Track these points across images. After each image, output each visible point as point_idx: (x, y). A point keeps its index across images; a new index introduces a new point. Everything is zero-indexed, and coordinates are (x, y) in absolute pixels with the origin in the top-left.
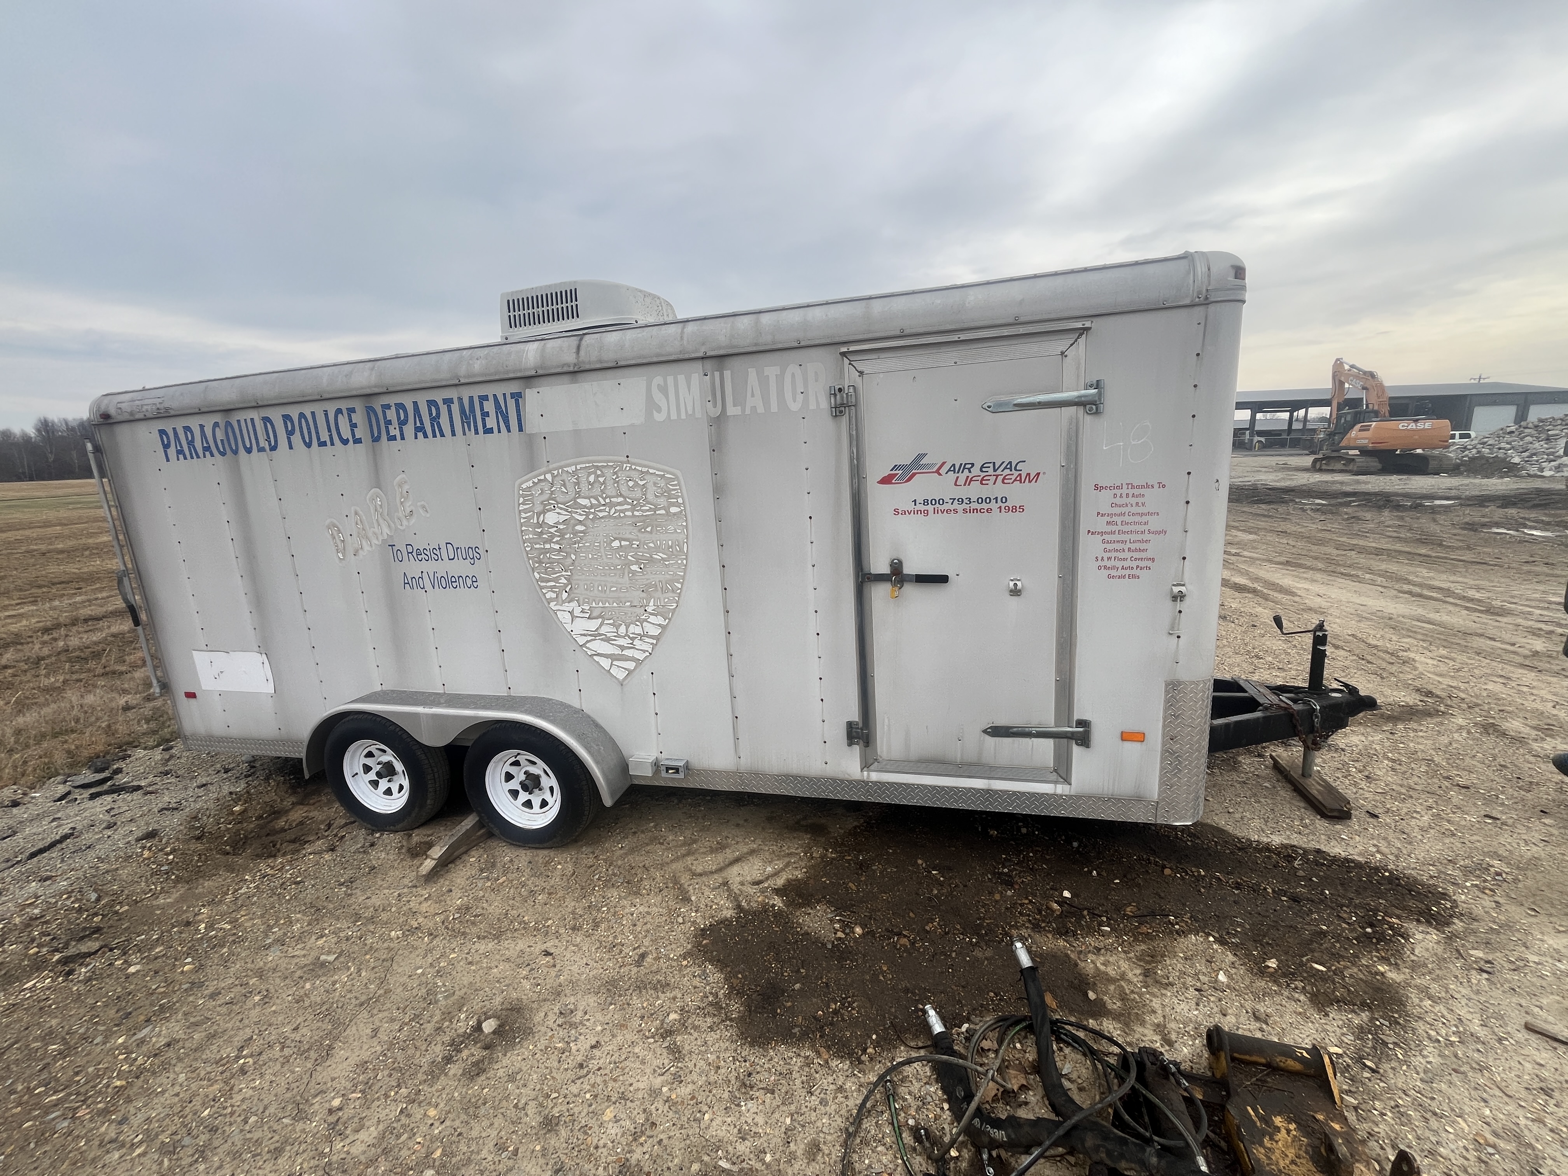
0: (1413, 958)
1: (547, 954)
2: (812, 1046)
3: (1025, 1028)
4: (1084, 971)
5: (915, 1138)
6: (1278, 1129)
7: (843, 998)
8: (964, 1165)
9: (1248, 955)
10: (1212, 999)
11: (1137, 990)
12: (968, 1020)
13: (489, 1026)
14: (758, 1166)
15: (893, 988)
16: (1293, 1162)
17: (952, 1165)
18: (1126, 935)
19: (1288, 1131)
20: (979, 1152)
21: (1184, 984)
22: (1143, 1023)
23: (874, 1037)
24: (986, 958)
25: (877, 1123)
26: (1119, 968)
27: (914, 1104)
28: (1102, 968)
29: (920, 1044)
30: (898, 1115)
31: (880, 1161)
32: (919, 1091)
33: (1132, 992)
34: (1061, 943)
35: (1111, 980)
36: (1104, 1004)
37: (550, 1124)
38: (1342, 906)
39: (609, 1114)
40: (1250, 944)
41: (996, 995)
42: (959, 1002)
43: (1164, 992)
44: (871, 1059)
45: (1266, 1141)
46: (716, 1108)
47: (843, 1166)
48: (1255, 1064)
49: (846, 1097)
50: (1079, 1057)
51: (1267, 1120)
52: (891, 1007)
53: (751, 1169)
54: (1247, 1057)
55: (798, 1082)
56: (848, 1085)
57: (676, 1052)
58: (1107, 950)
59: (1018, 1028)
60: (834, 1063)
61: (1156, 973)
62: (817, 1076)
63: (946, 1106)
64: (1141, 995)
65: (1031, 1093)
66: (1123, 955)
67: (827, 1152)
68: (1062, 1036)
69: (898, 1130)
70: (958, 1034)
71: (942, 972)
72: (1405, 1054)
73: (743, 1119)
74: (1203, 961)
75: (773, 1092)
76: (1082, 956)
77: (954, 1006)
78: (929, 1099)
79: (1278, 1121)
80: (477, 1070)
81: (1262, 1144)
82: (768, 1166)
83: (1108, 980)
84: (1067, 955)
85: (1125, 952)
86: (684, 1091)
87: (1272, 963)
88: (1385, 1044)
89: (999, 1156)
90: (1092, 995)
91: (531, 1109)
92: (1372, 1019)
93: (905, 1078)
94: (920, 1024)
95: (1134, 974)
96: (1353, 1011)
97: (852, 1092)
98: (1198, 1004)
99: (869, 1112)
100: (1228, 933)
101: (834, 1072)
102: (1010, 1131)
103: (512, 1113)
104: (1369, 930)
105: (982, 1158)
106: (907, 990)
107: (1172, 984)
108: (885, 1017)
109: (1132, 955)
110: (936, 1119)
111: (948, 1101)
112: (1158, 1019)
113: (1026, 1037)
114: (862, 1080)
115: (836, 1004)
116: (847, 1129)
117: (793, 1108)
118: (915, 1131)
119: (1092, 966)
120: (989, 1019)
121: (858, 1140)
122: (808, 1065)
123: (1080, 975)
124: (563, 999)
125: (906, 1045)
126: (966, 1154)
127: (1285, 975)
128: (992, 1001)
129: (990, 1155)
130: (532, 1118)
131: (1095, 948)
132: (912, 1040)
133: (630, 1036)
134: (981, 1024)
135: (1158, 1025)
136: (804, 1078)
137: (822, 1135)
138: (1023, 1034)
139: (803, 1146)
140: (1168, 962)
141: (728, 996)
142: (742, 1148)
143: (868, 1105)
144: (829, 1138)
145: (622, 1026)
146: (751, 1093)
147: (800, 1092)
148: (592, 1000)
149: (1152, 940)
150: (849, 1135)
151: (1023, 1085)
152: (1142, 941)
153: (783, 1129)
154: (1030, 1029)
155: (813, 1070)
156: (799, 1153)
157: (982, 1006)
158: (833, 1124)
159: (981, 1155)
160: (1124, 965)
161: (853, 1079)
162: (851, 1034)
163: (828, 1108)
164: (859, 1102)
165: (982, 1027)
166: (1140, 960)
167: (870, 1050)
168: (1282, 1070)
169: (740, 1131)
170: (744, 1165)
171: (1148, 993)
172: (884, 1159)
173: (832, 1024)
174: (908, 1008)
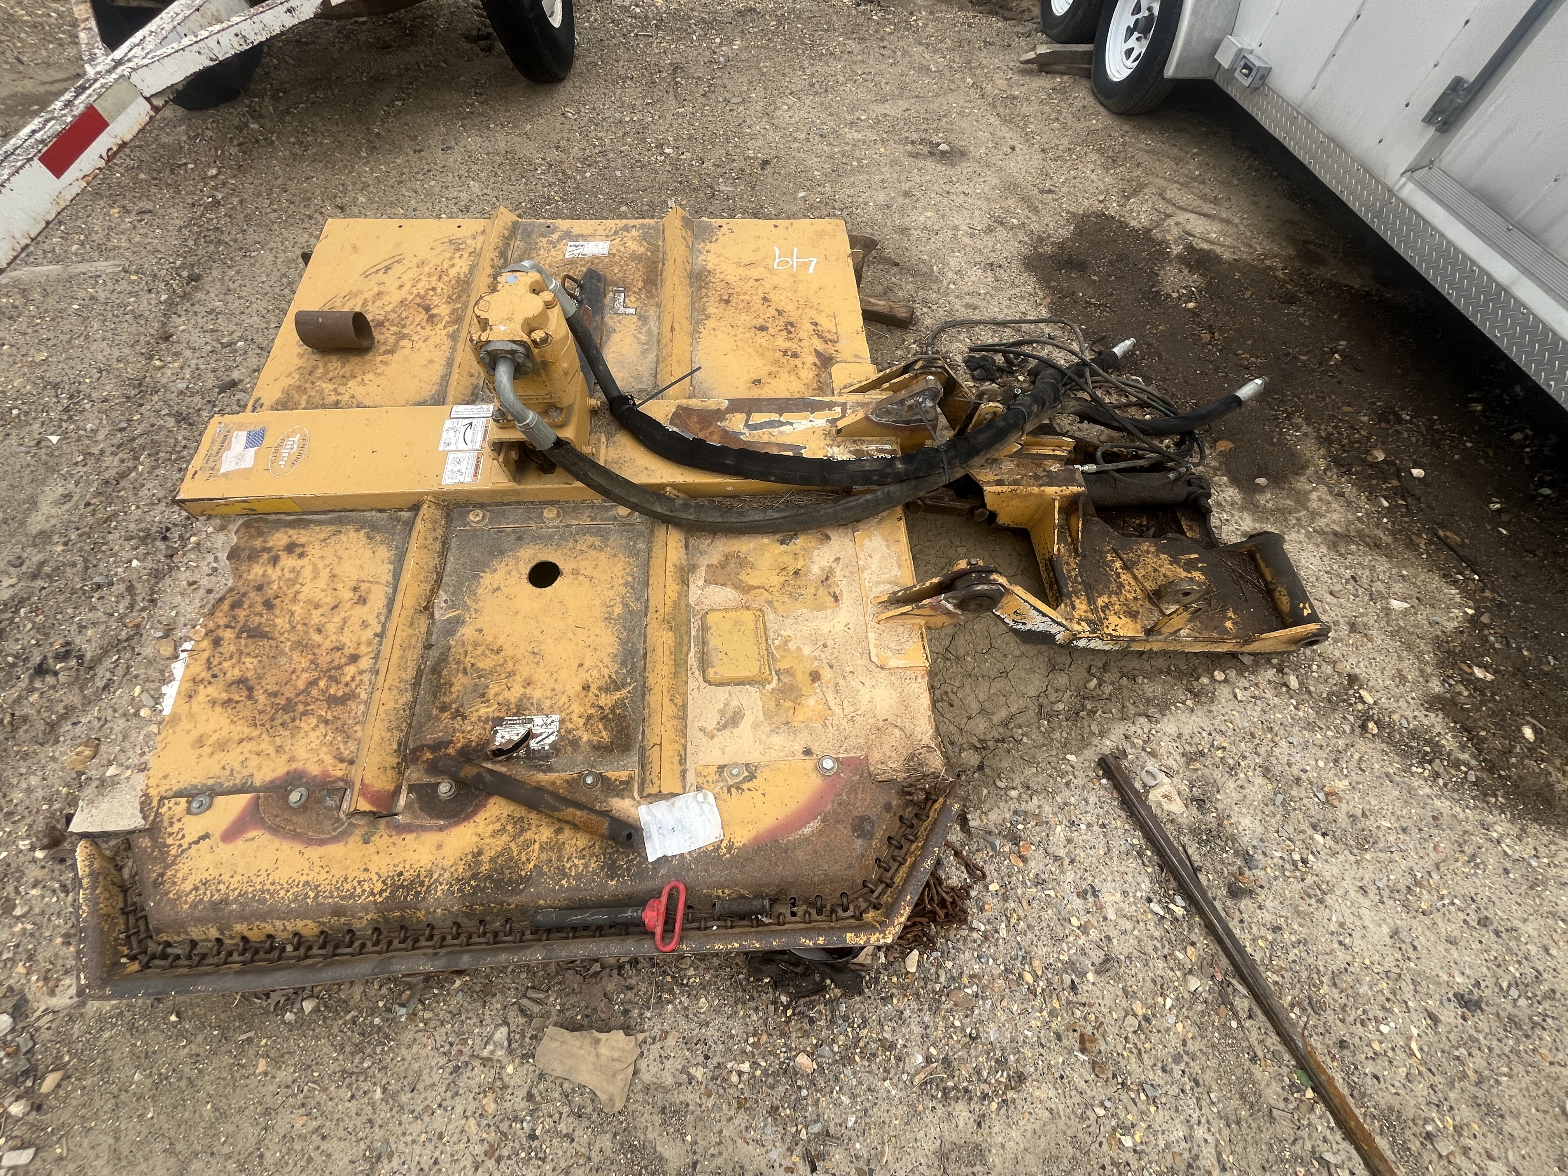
1: (1013, 148)
6: (1187, 570)
13: (944, 147)
14: (944, 284)
37: (907, 194)
39: (929, 214)
46: (966, 257)
48: (1261, 575)
51: (1191, 565)
53: (940, 282)
54: (1262, 565)
55: (1014, 292)
57: (989, 230)
60: (1043, 308)
73: (968, 271)
75: (996, 280)
80: (916, 155)
81: (1159, 551)
82: (948, 289)
86: (966, 240)
91: (909, 184)
103: (902, 178)
117: (993, 292)
124: (986, 170)
130: (906, 186)
133: (984, 207)
137: (984, 309)
139: (971, 301)
141: (1053, 243)
142: (951, 274)
145: (988, 200)
146: (988, 271)
147: (1007, 294)
148: (995, 181)
153: (976, 290)
155: (1029, 297)
156: (966, 300)
168: (1273, 601)
169: (960, 271)
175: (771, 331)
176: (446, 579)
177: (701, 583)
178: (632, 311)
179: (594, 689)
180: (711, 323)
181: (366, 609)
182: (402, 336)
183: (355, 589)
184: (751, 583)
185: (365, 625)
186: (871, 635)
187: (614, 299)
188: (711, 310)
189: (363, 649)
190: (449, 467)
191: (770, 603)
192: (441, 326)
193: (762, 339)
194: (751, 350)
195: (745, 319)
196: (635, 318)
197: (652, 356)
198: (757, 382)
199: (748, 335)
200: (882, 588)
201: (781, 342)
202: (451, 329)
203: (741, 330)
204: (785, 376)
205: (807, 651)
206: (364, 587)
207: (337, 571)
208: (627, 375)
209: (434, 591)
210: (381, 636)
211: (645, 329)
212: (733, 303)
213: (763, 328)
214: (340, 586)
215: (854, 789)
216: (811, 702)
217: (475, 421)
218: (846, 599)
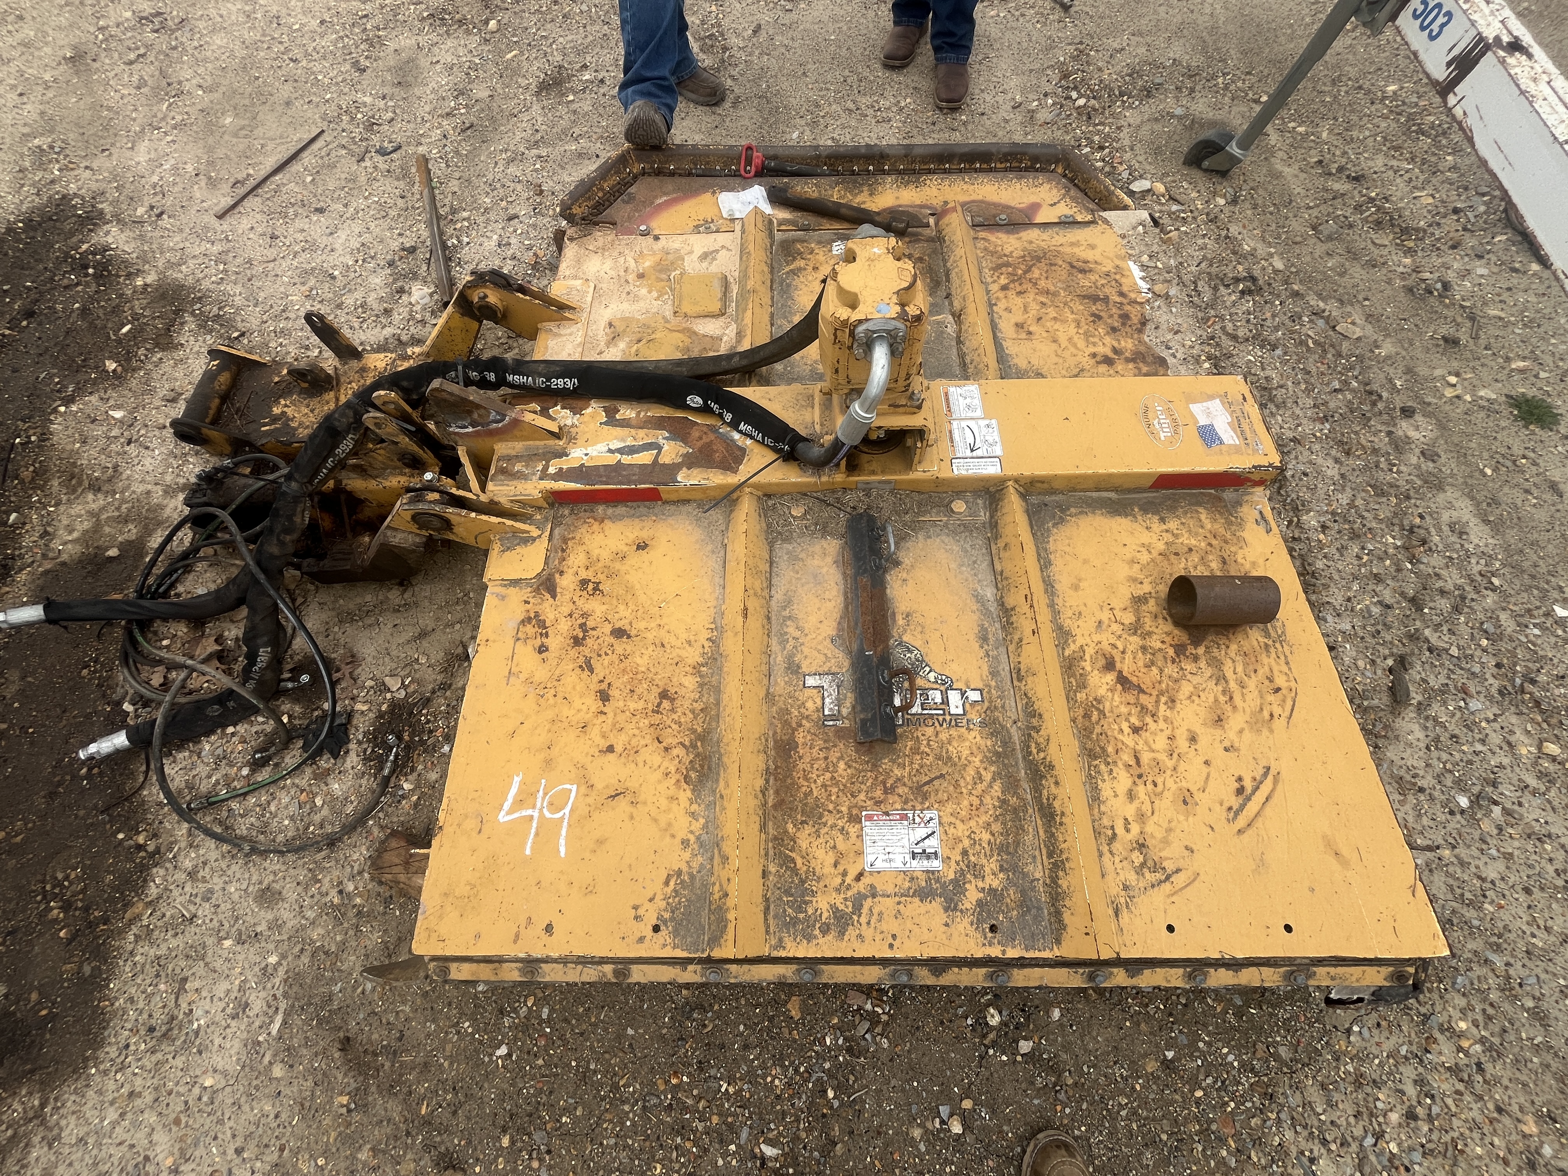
0: (134, 255)
2: (119, 933)
3: (143, 633)
4: (76, 557)
5: (263, 766)
6: (284, 413)
7: (44, 897)
8: (298, 709)
9: (95, 382)
10: (143, 432)
11: (116, 503)
12: (119, 703)
14: (281, 972)
15: (43, 817)
16: (312, 411)
17: (297, 722)
18: (30, 496)
19: (286, 406)
20: (285, 692)
21: (118, 454)
22: (161, 507)
23: (121, 836)
24: (23, 678)
25: (242, 816)
26: (80, 516)
27: (224, 770)
28: (75, 535)
29: (144, 768)
30: (235, 789)
31: (286, 807)
32: (208, 764)
33: (118, 509)
34: (22, 577)
35: (97, 528)
36: (130, 542)
38: (52, 279)
40: (81, 377)
41: (87, 666)
42: (88, 716)
43: (124, 476)
44: (155, 836)
45: (294, 424)
46: (198, 1072)
47: (288, 851)
49: (205, 863)
50: (191, 577)
51: (275, 419)
52: (76, 816)
53: (286, 981)
54: (212, 412)
55: (173, 943)
56: (188, 864)
58: (49, 524)
59: (140, 639)
60: (153, 891)
61: (97, 479)
62: (168, 914)
63: (231, 729)
64: (123, 501)
65: (226, 633)
66: (62, 508)
67: (271, 877)
68: (161, 590)
69: (254, 788)
70: (137, 717)
71: (32, 743)
72: (232, 306)
73: (219, 1017)
74: (92, 426)
75: (185, 980)
76: (51, 555)
77: (93, 724)
78: (219, 751)
79: (276, 410)
81: (296, 429)
82: (283, 957)
83: (95, 532)
84: (47, 572)
85: (56, 505)
87: (111, 365)
88: (218, 316)
89: (291, 671)
90: (113, 552)
92: (193, 313)
93: (190, 786)
94: (113, 770)
95: (93, 502)
96: (182, 324)
97: (198, 856)
98: (147, 448)
99: (227, 828)
100: (59, 391)
101: (166, 889)
102: (259, 641)
104: (91, 271)
105: (293, 689)
106: (52, 795)
107: (116, 467)
108: (92, 824)
109: (64, 498)
110: (245, 742)
111: (225, 726)
112: (159, 491)
113: (155, 633)
114: (183, 845)
115: (52, 909)
116: (246, 855)
117: (210, 941)
118: (256, 765)
119: (70, 546)
120: (122, 675)
121: (261, 837)
122: (150, 932)
123: (80, 561)
125: (142, 787)
126: (286, 707)
127: (128, 360)
128: (95, 672)
129: (289, 680)
131: (41, 537)
132: (135, 780)
134: (127, 687)
135: (166, 492)
136: (170, 933)
137: (250, 889)
138: (150, 635)
139: (262, 912)
140: (85, 462)
142: (257, 1005)
143: (218, 830)
144: (255, 878)
146: (181, 1017)
147: (191, 935)
149: (46, 471)
150: (254, 850)
151: (216, 641)
152: (46, 482)
153: (238, 948)
154: (145, 625)
155: (159, 924)
156: (270, 916)
157: (99, 686)
158: (238, 876)
159: (288, 690)
160: (77, 509)
161: (181, 858)
162: (109, 873)
163: (216, 888)
164: (211, 843)
165: (131, 686)
166: (74, 491)
167: (141, 839)
168: (229, 388)
169: (234, 1017)
170: (279, 994)
171: (122, 492)
172: (285, 800)
173: (86, 909)
174: (83, 790)
175: (608, 628)
176: (954, 343)
177: (725, 339)
178: (811, 681)
179: (810, 268)
180: (693, 656)
181: (1013, 321)
182: (1135, 629)
183: (1030, 333)
184: (680, 335)
185: (1008, 310)
186: (589, 299)
187: (839, 702)
188: (690, 682)
189: (1001, 295)
190: (977, 402)
191: (667, 321)
192: (1090, 651)
193: (623, 616)
194: (642, 598)
195: (641, 660)
196: (805, 669)
197: (778, 595)
198: (642, 546)
199: (642, 625)
200: (568, 331)
201: (596, 607)
202: (1073, 647)
203: (650, 636)
204: (605, 555)
205: (644, 291)
206: (1024, 336)
207: (1054, 346)
208: (809, 562)
209: (959, 332)
210: (991, 305)
211: (789, 647)
212: (656, 691)
213: (619, 633)
214: (1045, 334)
215: (630, 218)
216: (647, 264)
217: (968, 453)
218: (603, 323)
